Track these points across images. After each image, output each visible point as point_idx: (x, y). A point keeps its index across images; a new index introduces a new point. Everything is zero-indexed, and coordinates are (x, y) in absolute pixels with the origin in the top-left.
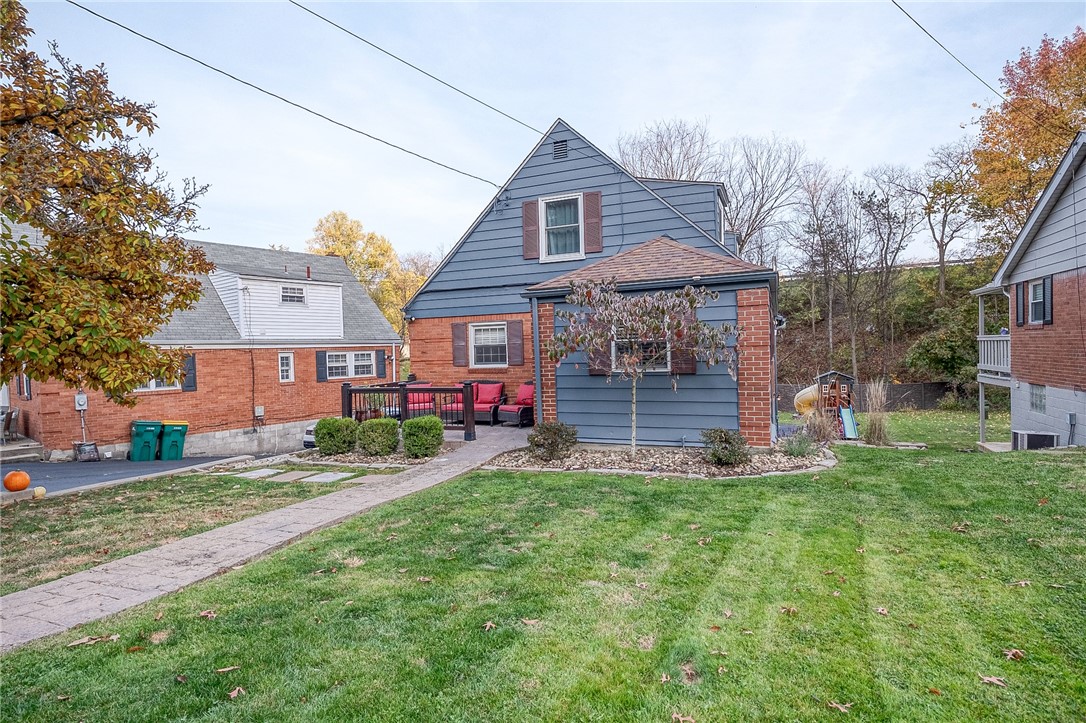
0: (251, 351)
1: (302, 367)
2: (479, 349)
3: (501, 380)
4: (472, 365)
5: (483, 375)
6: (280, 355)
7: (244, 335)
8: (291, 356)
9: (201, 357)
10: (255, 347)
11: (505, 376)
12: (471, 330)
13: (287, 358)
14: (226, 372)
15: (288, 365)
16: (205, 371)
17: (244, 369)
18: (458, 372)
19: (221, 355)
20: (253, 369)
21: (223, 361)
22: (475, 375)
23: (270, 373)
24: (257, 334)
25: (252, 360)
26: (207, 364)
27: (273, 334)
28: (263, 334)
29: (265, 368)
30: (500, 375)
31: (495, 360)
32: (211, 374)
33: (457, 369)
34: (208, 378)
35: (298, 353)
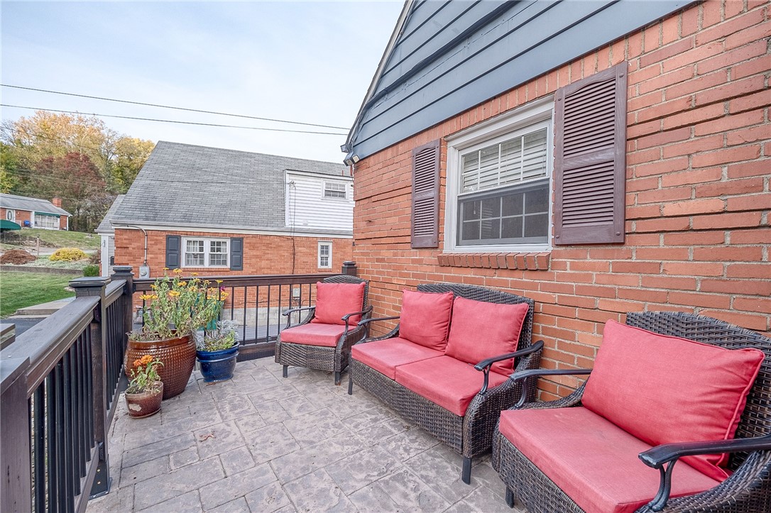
0: (293, 238)
1: (339, 256)
2: (469, 205)
3: (526, 293)
4: (450, 246)
5: (471, 274)
6: (320, 244)
7: (288, 224)
8: (330, 245)
9: (248, 241)
10: (296, 235)
11: (540, 280)
12: (453, 160)
13: (327, 247)
14: (270, 256)
15: (327, 253)
16: (252, 253)
17: (286, 254)
18: (419, 262)
19: (266, 241)
20: (294, 254)
21: (268, 245)
22: (453, 273)
23: (309, 259)
24: (300, 223)
25: (294, 246)
26: (253, 247)
27: (314, 224)
28: (306, 225)
29: (305, 254)
30: (525, 278)
31: (512, 232)
32: (257, 257)
33: (417, 255)
34: (253, 260)
35: (335, 242)
